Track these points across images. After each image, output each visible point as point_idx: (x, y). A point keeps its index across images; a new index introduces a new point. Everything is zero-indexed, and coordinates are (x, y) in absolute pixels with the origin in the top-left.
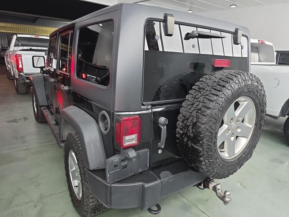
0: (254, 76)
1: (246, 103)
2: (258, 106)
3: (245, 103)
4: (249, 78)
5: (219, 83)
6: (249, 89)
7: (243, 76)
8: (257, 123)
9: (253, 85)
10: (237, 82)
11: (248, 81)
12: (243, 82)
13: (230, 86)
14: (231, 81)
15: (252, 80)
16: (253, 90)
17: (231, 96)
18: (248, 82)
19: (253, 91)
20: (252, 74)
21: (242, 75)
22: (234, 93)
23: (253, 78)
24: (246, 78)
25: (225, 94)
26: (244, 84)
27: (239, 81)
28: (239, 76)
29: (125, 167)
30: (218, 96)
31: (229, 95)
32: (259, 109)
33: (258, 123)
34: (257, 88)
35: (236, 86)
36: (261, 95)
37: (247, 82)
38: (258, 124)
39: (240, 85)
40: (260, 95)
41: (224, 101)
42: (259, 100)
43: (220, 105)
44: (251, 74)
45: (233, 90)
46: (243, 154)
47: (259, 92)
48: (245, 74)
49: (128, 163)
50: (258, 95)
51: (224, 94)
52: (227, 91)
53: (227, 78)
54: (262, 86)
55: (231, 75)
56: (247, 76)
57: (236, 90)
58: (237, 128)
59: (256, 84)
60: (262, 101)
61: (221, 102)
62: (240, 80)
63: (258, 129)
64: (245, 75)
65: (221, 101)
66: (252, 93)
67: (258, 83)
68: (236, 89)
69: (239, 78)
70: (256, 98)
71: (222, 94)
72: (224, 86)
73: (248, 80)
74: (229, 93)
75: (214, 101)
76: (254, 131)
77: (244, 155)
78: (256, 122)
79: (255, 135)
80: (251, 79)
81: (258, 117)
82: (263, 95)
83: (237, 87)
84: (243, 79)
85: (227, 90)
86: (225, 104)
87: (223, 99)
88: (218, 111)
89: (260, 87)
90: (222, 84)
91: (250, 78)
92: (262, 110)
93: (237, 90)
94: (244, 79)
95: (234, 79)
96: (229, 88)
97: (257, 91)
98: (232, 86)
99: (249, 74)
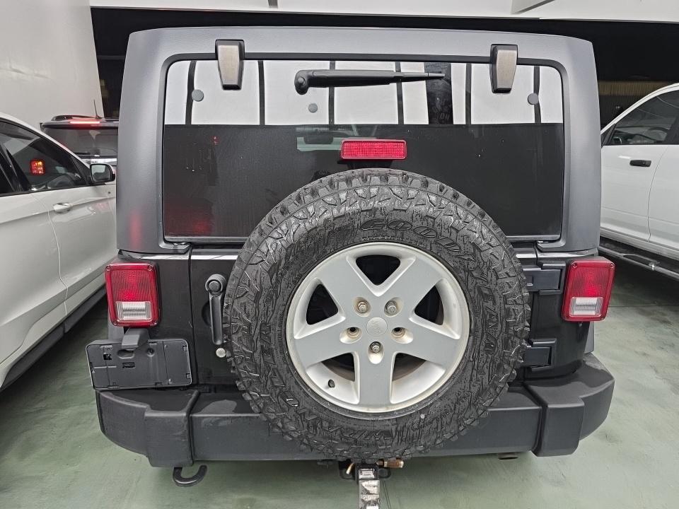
8: (475, 330)
10: (329, 199)
27: (340, 199)
29: (132, 365)
32: (471, 287)
33: (480, 330)
35: (322, 210)
36: (459, 242)
37: (369, 202)
38: (478, 334)
39: (340, 210)
42: (456, 259)
45: (310, 220)
46: (421, 412)
47: (444, 234)
49: (135, 357)
51: (280, 228)
65: (271, 246)
77: (423, 416)
78: (473, 327)
88: (261, 271)
92: (486, 291)
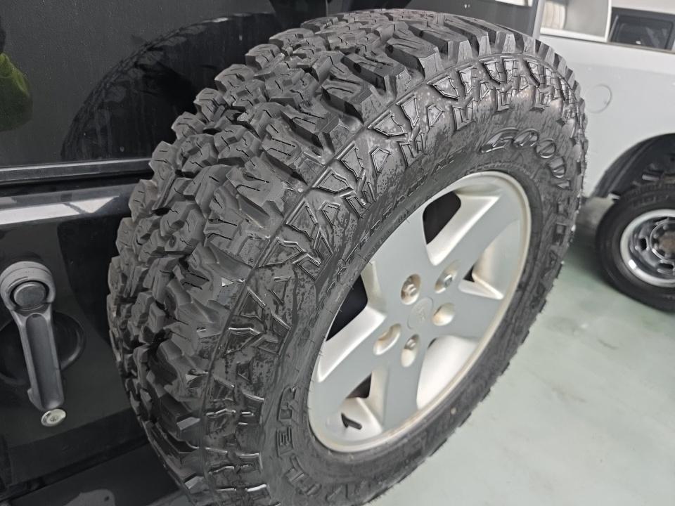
0: (552, 61)
1: (493, 200)
2: (545, 213)
3: (485, 203)
4: (522, 68)
5: (328, 85)
6: (516, 132)
7: (489, 50)
8: (527, 284)
9: (541, 110)
10: (444, 85)
11: (514, 84)
12: (487, 93)
13: (394, 112)
14: (404, 76)
15: (538, 83)
16: (535, 138)
17: (391, 181)
18: (512, 95)
19: (535, 148)
20: (546, 48)
21: (483, 40)
22: (418, 160)
23: (548, 73)
24: (509, 66)
25: (353, 164)
26: (490, 100)
27: (462, 84)
28: (465, 45)
30: (301, 179)
31: (376, 173)
32: (547, 226)
33: (532, 283)
34: (559, 126)
35: (434, 111)
36: (569, 163)
37: (506, 93)
38: (529, 288)
39: (465, 109)
40: (564, 166)
41: (344, 211)
42: (553, 190)
43: (310, 239)
44: (538, 43)
45: (410, 138)
46: (452, 407)
47: (562, 152)
48: (503, 37)
50: (557, 163)
51: (342, 163)
52: (371, 145)
53: (390, 50)
54: (580, 120)
55: (421, 34)
56: (515, 55)
57: (431, 142)
58: (438, 310)
59: (556, 104)
60: (565, 194)
61: (320, 220)
62: (467, 76)
63: (529, 303)
64: (501, 47)
65: (323, 213)
66: (528, 157)
67: (564, 100)
68: (435, 131)
69: (460, 59)
70: (541, 180)
71: (329, 164)
72: (351, 112)
73: (519, 77)
74: (379, 158)
75: (268, 209)
76: (510, 313)
77: (453, 411)
78: (524, 280)
79: (511, 326)
80: (532, 75)
81: (535, 258)
82: (579, 164)
83: (438, 117)
84: (487, 72)
85: (370, 141)
86: (350, 234)
87: (338, 201)
88: (296, 281)
89: (572, 121)
90: (340, 95)
91: (527, 65)
92: (560, 231)
93: (440, 137)
94: (492, 68)
95: (431, 61)
96: (388, 125)
97: (553, 145)
98: (410, 110)
99: (529, 43)
